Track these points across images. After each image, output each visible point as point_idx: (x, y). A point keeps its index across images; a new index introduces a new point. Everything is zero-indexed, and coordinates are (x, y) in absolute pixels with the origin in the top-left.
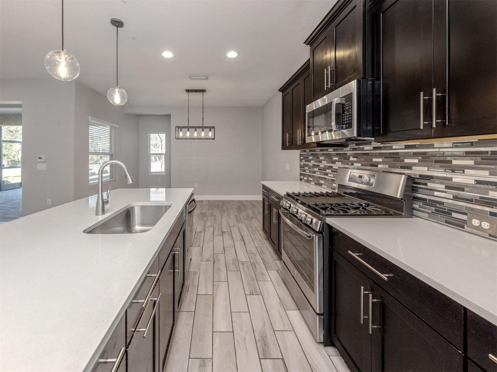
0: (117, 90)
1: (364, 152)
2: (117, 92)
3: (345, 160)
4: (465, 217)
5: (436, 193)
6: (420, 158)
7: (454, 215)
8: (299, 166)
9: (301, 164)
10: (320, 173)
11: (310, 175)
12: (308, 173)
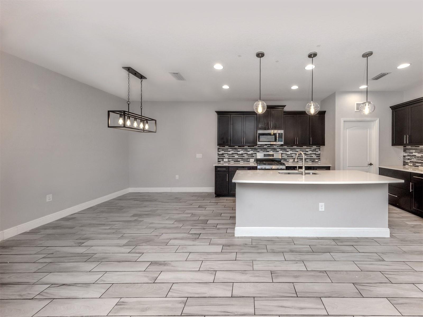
0: (260, 103)
2: (260, 104)
4: (289, 160)
5: (284, 157)
7: (287, 160)
8: (217, 154)
9: (219, 153)
10: (239, 156)
11: (230, 158)
12: (227, 157)
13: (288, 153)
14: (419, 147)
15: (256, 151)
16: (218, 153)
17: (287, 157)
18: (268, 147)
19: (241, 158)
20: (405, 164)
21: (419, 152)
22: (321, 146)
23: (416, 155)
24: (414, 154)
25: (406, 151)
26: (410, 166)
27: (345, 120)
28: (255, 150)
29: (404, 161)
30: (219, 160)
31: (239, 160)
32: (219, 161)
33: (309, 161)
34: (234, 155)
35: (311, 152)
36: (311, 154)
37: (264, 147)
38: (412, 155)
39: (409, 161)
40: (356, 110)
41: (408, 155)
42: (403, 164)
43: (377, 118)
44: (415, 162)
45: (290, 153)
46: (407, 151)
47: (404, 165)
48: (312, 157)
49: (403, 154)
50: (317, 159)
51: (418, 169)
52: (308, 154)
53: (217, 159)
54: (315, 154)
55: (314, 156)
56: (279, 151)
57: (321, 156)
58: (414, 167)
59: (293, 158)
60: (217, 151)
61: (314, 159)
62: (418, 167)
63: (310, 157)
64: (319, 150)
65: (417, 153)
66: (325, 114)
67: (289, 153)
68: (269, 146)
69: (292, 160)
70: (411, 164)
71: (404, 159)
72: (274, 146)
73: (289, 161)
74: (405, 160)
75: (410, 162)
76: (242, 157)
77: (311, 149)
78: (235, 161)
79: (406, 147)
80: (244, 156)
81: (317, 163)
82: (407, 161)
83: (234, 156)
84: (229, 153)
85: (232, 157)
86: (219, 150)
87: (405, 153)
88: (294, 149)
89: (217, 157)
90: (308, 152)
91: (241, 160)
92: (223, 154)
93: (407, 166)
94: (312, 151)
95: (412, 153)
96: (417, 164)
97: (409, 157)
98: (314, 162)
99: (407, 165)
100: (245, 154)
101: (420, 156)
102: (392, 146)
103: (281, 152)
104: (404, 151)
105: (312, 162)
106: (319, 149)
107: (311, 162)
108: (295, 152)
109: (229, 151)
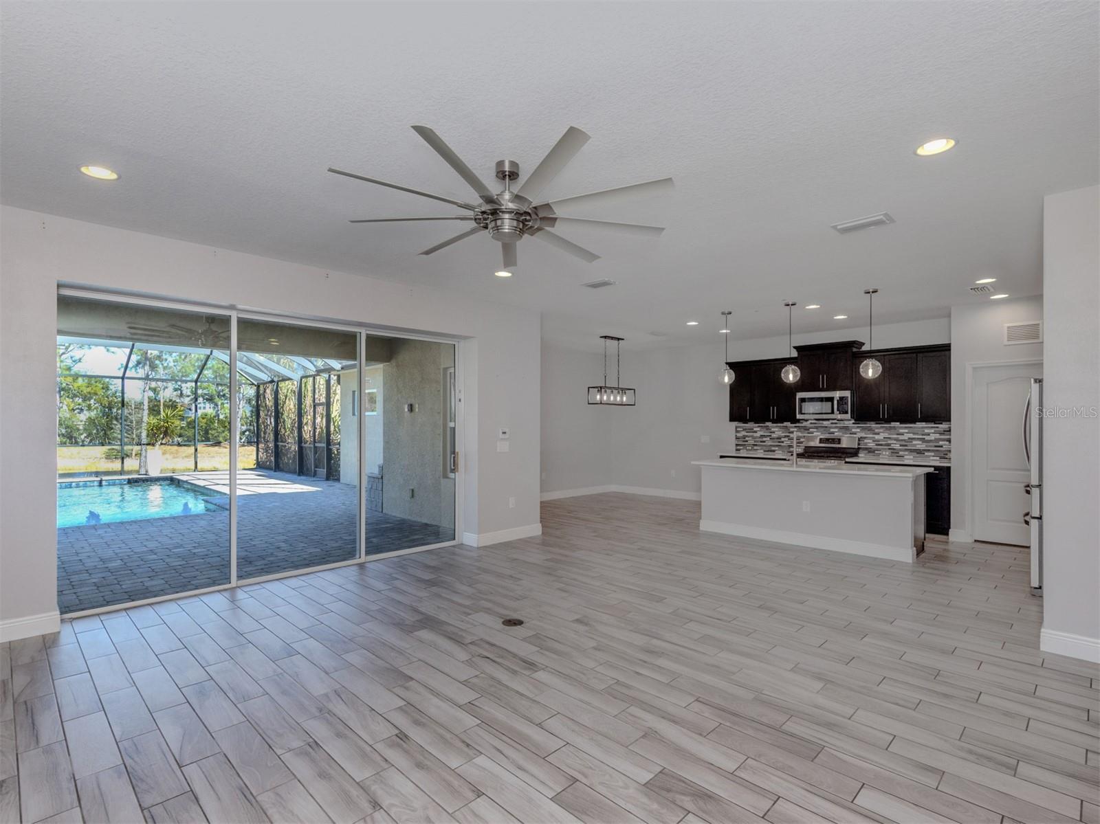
5: (866, 444)
8: (734, 437)
9: (738, 435)
10: (774, 442)
11: (756, 445)
12: (752, 442)
13: (877, 437)
15: (807, 432)
16: (736, 435)
17: (877, 445)
18: (832, 423)
19: (777, 446)
30: (738, 447)
31: (773, 448)
32: (737, 450)
33: (933, 456)
34: (764, 439)
35: (938, 436)
36: (937, 440)
45: (884, 438)
48: (942, 447)
53: (734, 445)
56: (855, 432)
59: (889, 449)
60: (734, 431)
63: (936, 446)
67: (880, 437)
69: (887, 453)
73: (880, 454)
76: (779, 442)
77: (937, 429)
78: (767, 449)
80: (783, 442)
83: (764, 442)
84: (755, 435)
85: (761, 442)
86: (738, 429)
88: (894, 428)
89: (734, 442)
90: (928, 435)
91: (777, 448)
92: (744, 437)
94: (941, 434)
100: (785, 437)
103: (862, 434)
105: (941, 458)
107: (938, 458)
108: (895, 436)
109: (756, 432)
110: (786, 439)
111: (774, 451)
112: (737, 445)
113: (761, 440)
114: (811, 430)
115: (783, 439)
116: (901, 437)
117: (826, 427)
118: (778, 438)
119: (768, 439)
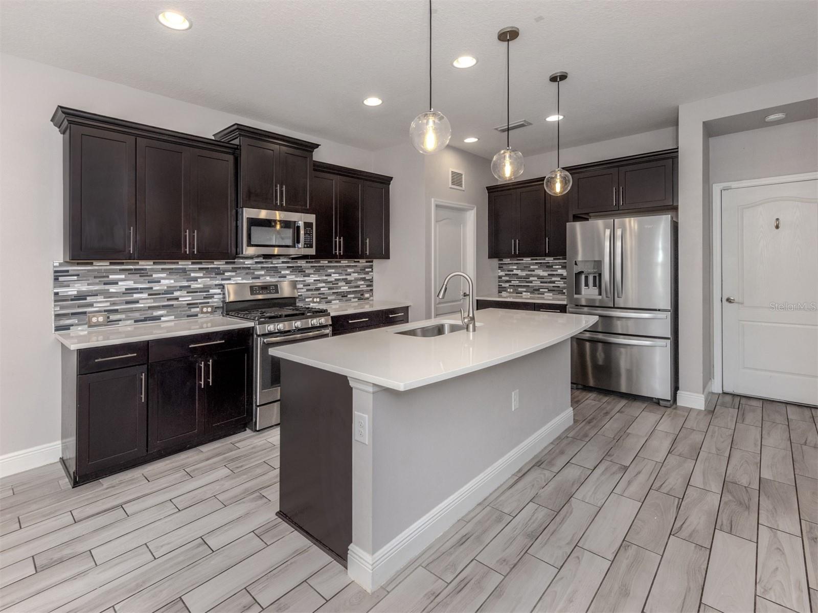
1: (245, 266)
3: (216, 276)
5: (300, 290)
6: (291, 270)
8: (53, 300)
9: (62, 292)
10: (155, 300)
11: (116, 311)
12: (106, 305)
13: (308, 280)
14: (522, 260)
15: (219, 277)
16: (56, 294)
17: (308, 290)
18: (257, 263)
20: (501, 289)
21: (523, 268)
22: (375, 261)
23: (518, 274)
24: (515, 272)
25: (502, 267)
26: (510, 292)
27: (438, 203)
28: (217, 274)
29: (499, 285)
31: (155, 313)
32: (60, 328)
36: (356, 280)
37: (244, 263)
38: (513, 274)
39: (507, 285)
40: (450, 185)
41: (506, 275)
42: (499, 290)
43: (474, 206)
44: (517, 285)
45: (314, 280)
46: (505, 267)
47: (500, 292)
48: (359, 287)
49: (499, 273)
50: (367, 292)
51: (522, 296)
52: (352, 281)
53: (53, 318)
54: (364, 279)
55: (361, 285)
56: (288, 274)
57: (374, 284)
58: (515, 295)
60: (50, 284)
61: (362, 293)
62: (522, 293)
64: (371, 270)
65: (520, 271)
66: (390, 184)
67: (310, 280)
68: (261, 259)
70: (511, 290)
71: (499, 282)
72: (275, 261)
74: (501, 284)
75: (510, 285)
77: (356, 268)
78: (142, 317)
79: (502, 260)
81: (367, 301)
82: (504, 285)
85: (128, 303)
86: (61, 279)
87: (501, 271)
89: (51, 309)
90: (350, 275)
92: (82, 296)
93: (504, 294)
94: (358, 273)
95: (513, 271)
96: (519, 289)
97: (507, 278)
98: (362, 299)
99: (505, 292)
101: (525, 275)
102: (489, 258)
103: (292, 278)
104: (499, 267)
105: (360, 299)
106: (371, 267)
107: (357, 300)
108: (325, 278)
109: (115, 283)
110: (184, 293)
111: (158, 318)
112: (58, 316)
113: (128, 298)
114: (226, 274)
115: (176, 294)
116: (330, 279)
117: (249, 268)
118: (166, 292)
119: (145, 295)
